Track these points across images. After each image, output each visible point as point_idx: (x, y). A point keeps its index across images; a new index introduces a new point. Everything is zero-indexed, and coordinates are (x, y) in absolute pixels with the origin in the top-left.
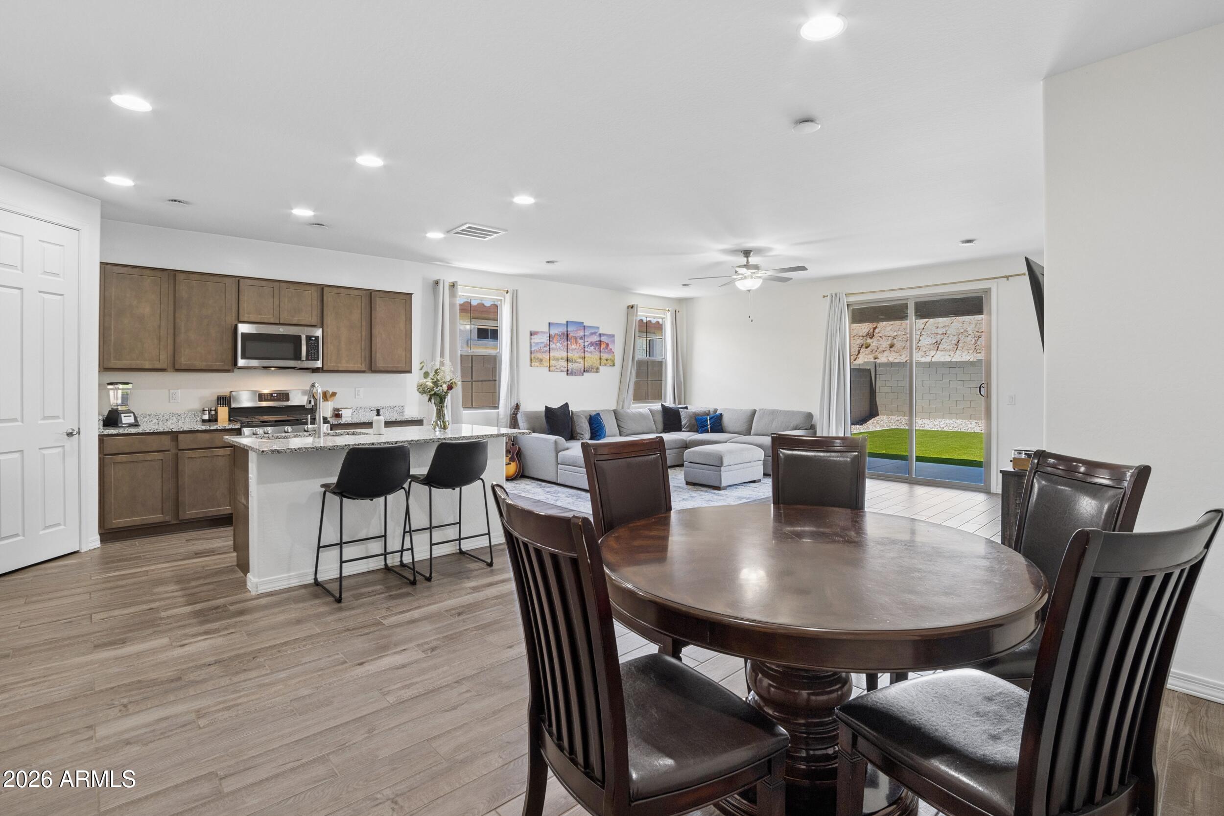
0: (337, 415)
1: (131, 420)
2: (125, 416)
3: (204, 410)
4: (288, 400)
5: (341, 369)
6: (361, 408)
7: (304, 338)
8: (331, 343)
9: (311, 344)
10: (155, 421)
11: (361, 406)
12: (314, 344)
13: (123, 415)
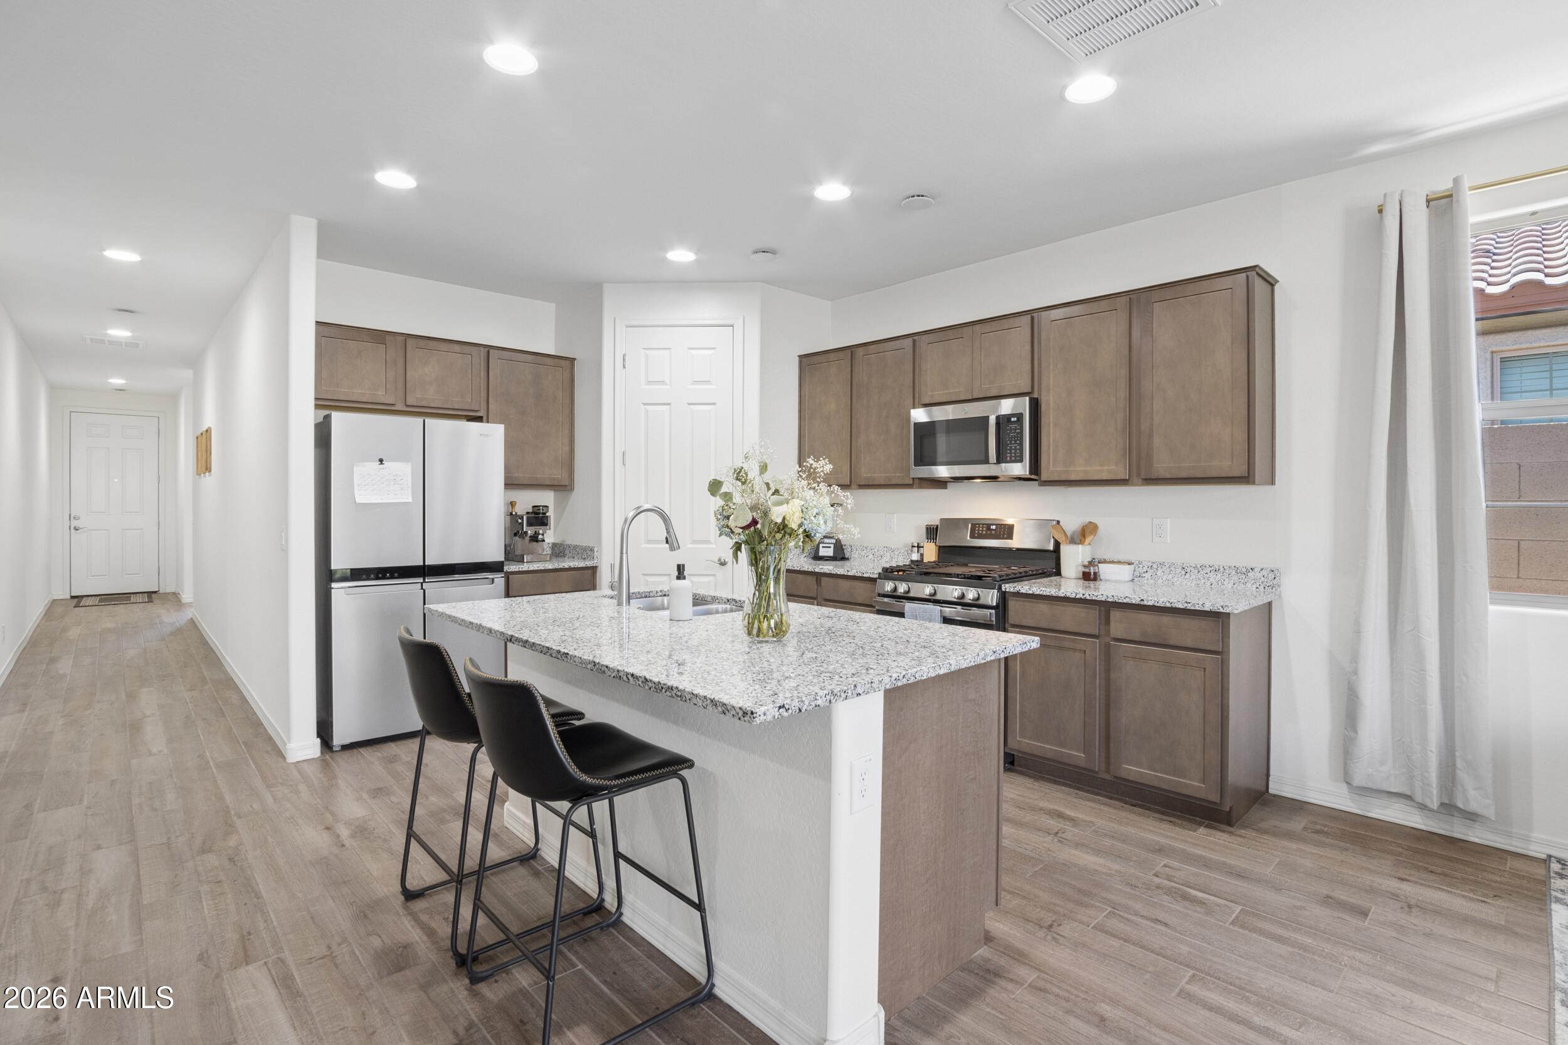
0: (1089, 576)
1: (830, 552)
2: (823, 547)
3: (913, 547)
4: (1010, 537)
5: (1073, 478)
6: (1162, 564)
7: (992, 420)
8: (1056, 425)
9: (1011, 429)
10: (871, 556)
11: (1161, 561)
12: (1016, 429)
13: (821, 545)
